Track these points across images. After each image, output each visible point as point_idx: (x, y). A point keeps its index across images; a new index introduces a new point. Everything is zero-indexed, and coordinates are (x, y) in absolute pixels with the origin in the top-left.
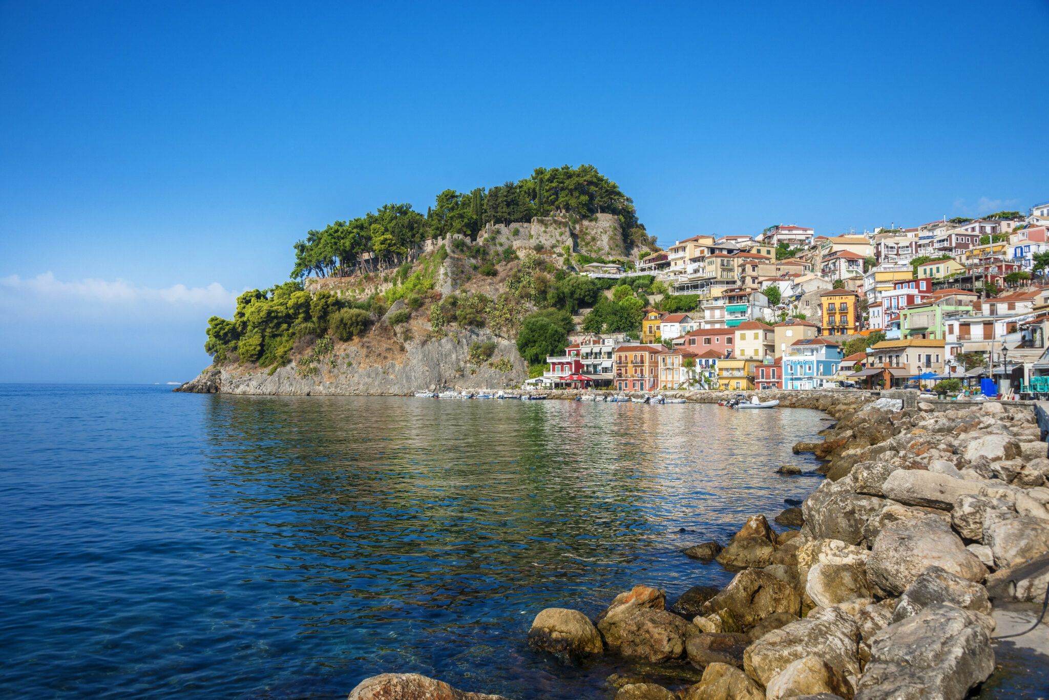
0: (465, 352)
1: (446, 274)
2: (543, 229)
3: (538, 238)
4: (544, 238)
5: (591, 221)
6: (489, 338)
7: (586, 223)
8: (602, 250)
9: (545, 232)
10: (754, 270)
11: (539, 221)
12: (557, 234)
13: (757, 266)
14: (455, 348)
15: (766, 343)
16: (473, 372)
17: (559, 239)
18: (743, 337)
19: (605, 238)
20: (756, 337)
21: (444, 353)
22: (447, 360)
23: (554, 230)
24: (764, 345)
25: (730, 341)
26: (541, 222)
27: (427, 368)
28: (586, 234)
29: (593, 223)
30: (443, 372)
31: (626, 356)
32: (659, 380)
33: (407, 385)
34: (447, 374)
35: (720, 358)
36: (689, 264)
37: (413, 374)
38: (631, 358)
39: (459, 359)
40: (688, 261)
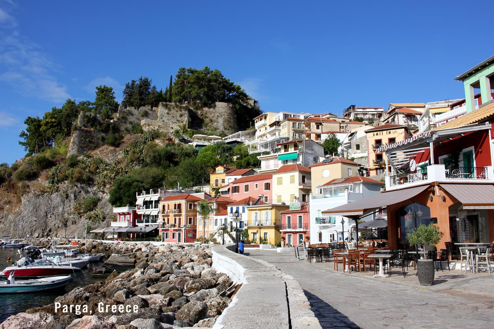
0: (71, 205)
1: (74, 142)
2: (167, 111)
3: (162, 118)
4: (167, 118)
5: (210, 108)
6: (95, 194)
7: (206, 109)
8: (218, 129)
9: (168, 113)
10: (318, 128)
11: (163, 105)
12: (178, 115)
13: (321, 124)
14: (63, 202)
15: (302, 187)
16: (74, 223)
17: (180, 119)
18: (280, 182)
19: (221, 121)
20: (292, 181)
21: (52, 205)
22: (55, 212)
23: (175, 112)
24: (300, 189)
25: (268, 186)
26: (166, 106)
27: (34, 219)
28: (206, 117)
29: (211, 109)
30: (49, 222)
31: (169, 205)
32: (197, 230)
33: (13, 233)
34: (53, 224)
35: (249, 205)
36: (269, 129)
37: (21, 223)
38: (172, 207)
39: (65, 211)
40: (268, 127)
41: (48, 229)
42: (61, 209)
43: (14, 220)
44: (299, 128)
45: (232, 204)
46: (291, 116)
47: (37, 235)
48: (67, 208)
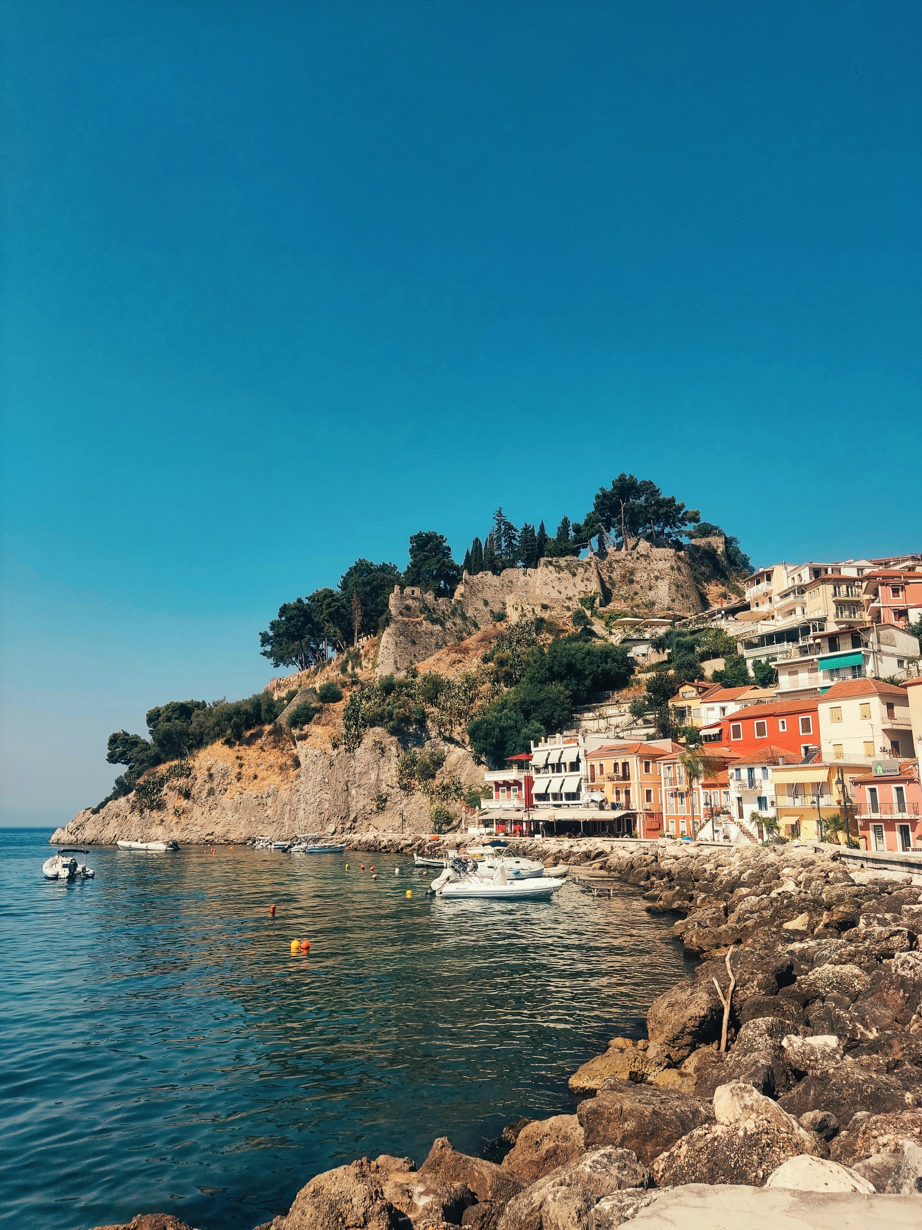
0: (392, 769)
6: (434, 745)
14: (377, 762)
15: (888, 726)
18: (837, 717)
20: (865, 713)
21: (358, 770)
22: (362, 783)
26: (553, 565)
27: (326, 797)
30: (354, 803)
31: (601, 765)
32: (664, 814)
33: (290, 825)
34: (360, 806)
35: (778, 764)
36: (779, 602)
37: (303, 806)
38: (609, 769)
39: (382, 780)
40: (776, 598)
41: (352, 817)
42: (373, 776)
43: (290, 800)
44: (848, 596)
45: (737, 761)
46: (826, 572)
47: (333, 830)
48: (385, 775)
